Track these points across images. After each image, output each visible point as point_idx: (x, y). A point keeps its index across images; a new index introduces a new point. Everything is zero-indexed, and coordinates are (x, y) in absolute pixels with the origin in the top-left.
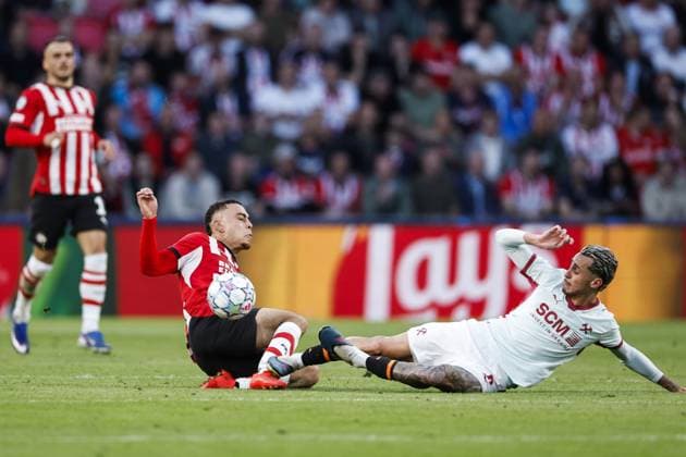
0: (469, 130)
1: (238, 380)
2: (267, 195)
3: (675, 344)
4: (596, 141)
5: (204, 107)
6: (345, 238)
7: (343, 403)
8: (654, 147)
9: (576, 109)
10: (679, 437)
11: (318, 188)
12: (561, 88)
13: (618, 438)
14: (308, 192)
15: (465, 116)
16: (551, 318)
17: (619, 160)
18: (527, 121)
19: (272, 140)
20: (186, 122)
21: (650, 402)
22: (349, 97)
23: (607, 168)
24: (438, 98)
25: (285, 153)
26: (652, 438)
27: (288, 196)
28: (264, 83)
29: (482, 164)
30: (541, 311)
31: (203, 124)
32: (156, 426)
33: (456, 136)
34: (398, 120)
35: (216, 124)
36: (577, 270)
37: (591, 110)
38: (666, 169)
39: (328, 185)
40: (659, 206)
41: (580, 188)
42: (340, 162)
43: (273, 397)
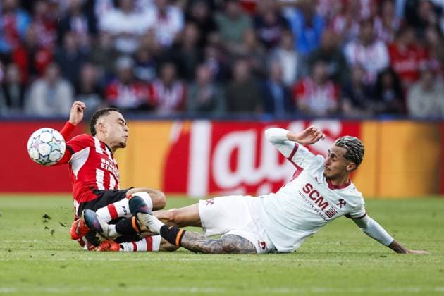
0: (271, 45)
1: (122, 244)
2: (111, 97)
3: (434, 215)
4: (372, 54)
5: (61, 27)
6: (172, 131)
7: (172, 262)
8: (418, 59)
9: (356, 29)
10: (437, 289)
11: (151, 92)
12: (344, 12)
13: (389, 289)
14: (143, 95)
15: (268, 34)
16: (314, 195)
17: (390, 70)
18: (317, 38)
19: (115, 54)
20: (46, 39)
21: (414, 261)
22: (175, 20)
23: (380, 75)
24: (246, 21)
25: (125, 64)
26: (417, 290)
27: (128, 98)
28: (108, 8)
29: (281, 73)
30: (306, 190)
31: (60, 41)
32: (23, 280)
33: (260, 50)
34: (215, 38)
35: (70, 41)
36: (335, 158)
37: (367, 30)
38: (427, 76)
39: (159, 90)
40: (422, 106)
41: (358, 92)
42: (169, 71)
43: (115, 257)
